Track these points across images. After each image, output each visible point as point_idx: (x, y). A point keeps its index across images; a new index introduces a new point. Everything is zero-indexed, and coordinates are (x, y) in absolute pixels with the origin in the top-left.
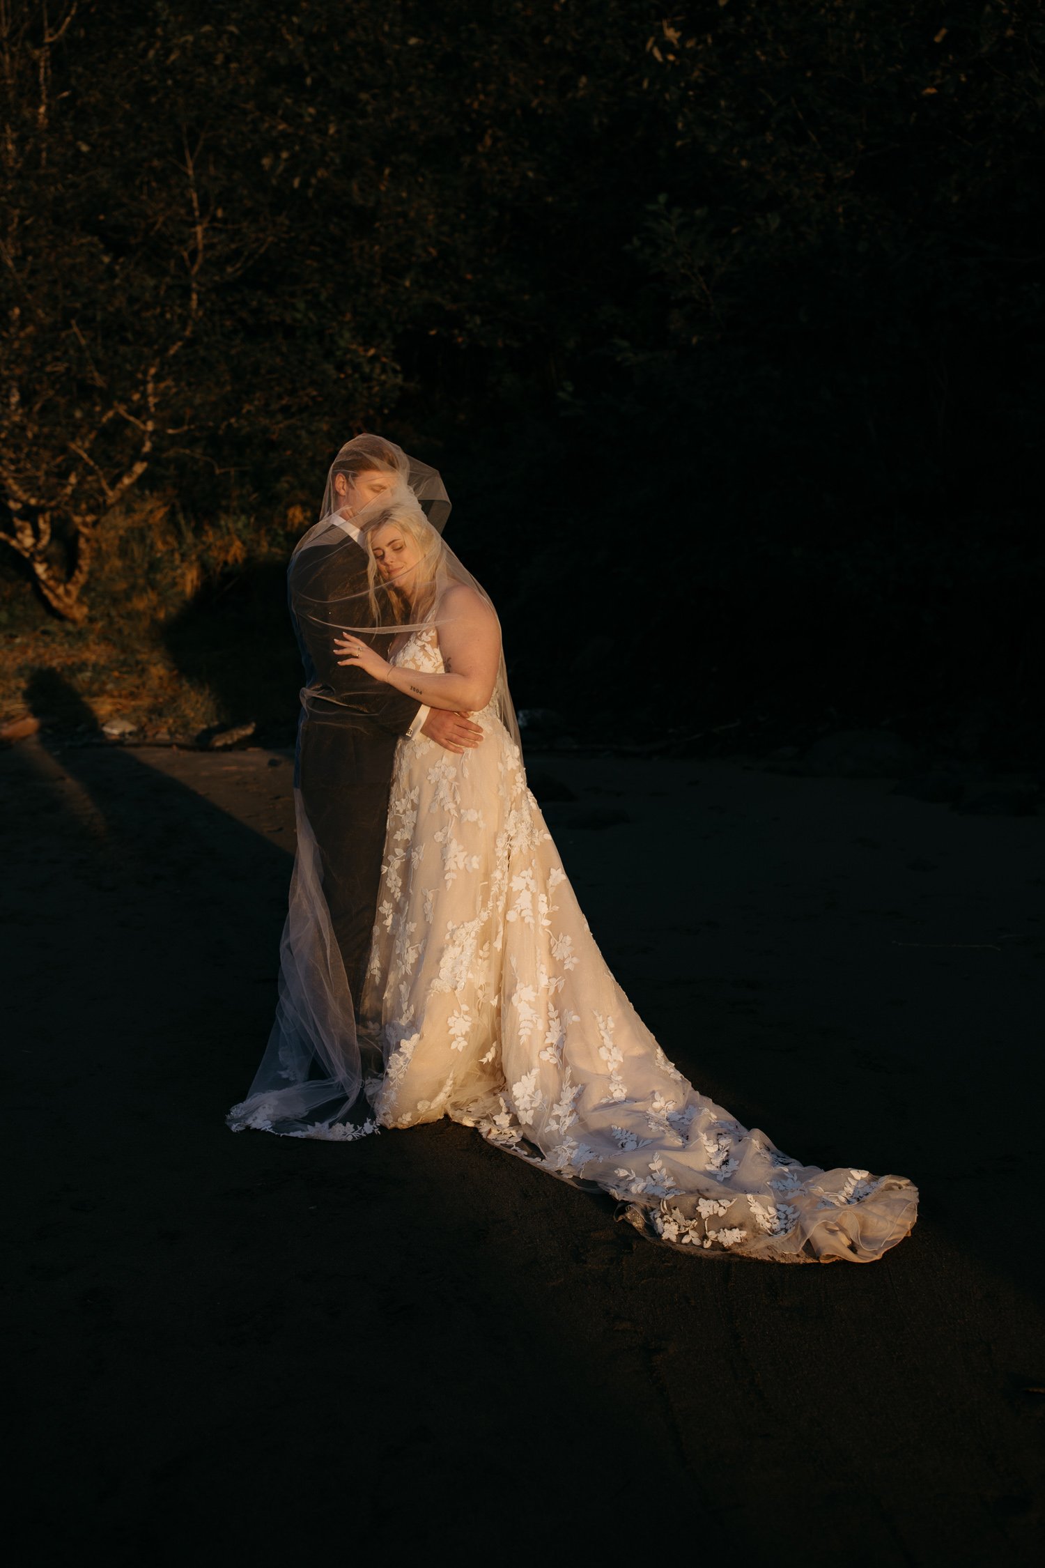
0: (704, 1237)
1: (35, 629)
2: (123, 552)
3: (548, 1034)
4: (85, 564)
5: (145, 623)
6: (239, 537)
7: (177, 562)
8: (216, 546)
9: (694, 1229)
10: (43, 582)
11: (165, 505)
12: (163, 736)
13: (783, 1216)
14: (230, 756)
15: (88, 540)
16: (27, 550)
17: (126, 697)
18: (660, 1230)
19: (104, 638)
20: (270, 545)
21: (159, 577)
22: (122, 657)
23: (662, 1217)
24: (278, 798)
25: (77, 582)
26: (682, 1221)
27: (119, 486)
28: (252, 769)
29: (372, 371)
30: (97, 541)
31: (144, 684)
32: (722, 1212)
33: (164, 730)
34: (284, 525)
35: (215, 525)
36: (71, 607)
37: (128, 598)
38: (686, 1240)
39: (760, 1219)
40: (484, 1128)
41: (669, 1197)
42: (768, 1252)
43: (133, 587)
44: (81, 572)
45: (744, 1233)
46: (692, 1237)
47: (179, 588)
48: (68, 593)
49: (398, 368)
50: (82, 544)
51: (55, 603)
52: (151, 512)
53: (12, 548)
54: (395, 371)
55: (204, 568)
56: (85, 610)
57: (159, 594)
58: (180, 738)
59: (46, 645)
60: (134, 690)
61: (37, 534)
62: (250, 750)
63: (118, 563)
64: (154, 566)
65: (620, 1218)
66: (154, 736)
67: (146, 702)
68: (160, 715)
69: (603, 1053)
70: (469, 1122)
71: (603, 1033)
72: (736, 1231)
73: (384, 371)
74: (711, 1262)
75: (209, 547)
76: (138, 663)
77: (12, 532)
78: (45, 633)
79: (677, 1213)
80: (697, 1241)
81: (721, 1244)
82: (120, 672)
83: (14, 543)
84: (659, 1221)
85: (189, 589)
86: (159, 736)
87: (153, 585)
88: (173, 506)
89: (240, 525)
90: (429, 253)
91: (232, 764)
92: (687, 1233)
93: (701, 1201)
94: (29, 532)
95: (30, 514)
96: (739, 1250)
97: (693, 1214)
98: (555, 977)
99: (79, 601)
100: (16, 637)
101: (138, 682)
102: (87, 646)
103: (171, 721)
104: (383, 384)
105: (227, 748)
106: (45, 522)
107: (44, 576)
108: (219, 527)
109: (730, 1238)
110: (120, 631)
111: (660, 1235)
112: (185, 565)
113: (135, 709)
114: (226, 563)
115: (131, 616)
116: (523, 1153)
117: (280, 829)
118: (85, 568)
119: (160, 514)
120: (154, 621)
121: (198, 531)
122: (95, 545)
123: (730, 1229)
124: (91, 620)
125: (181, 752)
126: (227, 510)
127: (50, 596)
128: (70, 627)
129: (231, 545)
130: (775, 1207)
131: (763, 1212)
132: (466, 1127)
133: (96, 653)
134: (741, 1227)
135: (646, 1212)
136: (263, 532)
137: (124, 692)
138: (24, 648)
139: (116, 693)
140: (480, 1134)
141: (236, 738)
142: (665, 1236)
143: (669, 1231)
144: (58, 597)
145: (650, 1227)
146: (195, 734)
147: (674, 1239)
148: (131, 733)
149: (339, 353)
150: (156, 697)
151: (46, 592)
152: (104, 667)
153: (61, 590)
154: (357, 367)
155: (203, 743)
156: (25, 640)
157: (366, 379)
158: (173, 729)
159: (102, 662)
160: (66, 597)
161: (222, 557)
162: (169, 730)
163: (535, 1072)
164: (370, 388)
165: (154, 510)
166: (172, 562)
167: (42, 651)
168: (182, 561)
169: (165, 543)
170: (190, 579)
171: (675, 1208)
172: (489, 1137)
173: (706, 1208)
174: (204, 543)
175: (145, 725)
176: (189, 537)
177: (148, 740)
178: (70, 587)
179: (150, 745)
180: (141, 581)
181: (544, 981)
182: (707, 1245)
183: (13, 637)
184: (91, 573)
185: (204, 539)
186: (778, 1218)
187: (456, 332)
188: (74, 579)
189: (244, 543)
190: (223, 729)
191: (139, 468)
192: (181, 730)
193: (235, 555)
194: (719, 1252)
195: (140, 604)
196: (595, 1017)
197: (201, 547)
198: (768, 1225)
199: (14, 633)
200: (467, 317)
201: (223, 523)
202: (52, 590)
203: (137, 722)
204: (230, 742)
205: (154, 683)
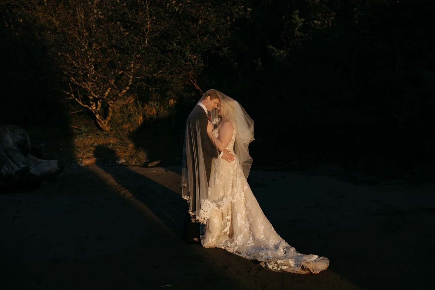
0: (278, 268)
1: (94, 133)
2: (121, 111)
3: (246, 225)
4: (110, 114)
5: (127, 132)
6: (155, 108)
7: (137, 115)
8: (148, 110)
9: (276, 266)
10: (98, 120)
11: (134, 98)
12: (133, 163)
13: (297, 264)
14: (154, 169)
15: (111, 108)
16: (94, 110)
17: (122, 153)
18: (268, 267)
19: (115, 136)
20: (164, 110)
21: (131, 118)
22: (120, 142)
23: (269, 264)
24: (169, 179)
25: (108, 120)
26: (274, 265)
27: (122, 93)
28: (160, 172)
29: (195, 62)
30: (114, 108)
31: (127, 149)
32: (283, 262)
33: (134, 162)
34: (168, 105)
35: (148, 104)
36: (105, 127)
37: (122, 125)
38: (274, 269)
39: (291, 264)
40: (227, 249)
41: (271, 259)
42: (292, 271)
43: (124, 122)
44: (109, 117)
45: (287, 267)
46: (276, 268)
47: (137, 122)
48: (105, 123)
49: (202, 62)
50: (110, 109)
51: (101, 126)
52: (130, 100)
53: (90, 110)
54: (201, 63)
55: (144, 116)
56: (109, 128)
57: (131, 124)
58: (138, 164)
59: (97, 138)
60: (125, 151)
61: (97, 106)
62: (159, 167)
63: (119, 115)
64: (130, 116)
65: (259, 265)
66: (131, 163)
67: (128, 154)
68: (133, 158)
69: (259, 227)
70: (223, 248)
71: (259, 222)
72: (286, 267)
73: (198, 63)
74: (279, 273)
75: (146, 111)
76: (125, 143)
77: (90, 105)
78: (97, 134)
79: (272, 262)
80: (277, 269)
81: (282, 269)
82: (120, 146)
83: (90, 108)
84: (268, 265)
85: (140, 122)
86: (132, 164)
87: (129, 121)
88: (136, 98)
89: (155, 104)
90: (213, 30)
91: (155, 171)
92: (275, 267)
93: (278, 260)
94: (94, 105)
95: (95, 100)
96: (285, 270)
97: (276, 263)
98: (247, 211)
99: (108, 125)
100: (89, 135)
101: (125, 148)
102: (110, 139)
103: (135, 159)
104: (198, 66)
105: (152, 167)
106: (99, 102)
107: (98, 118)
108: (149, 105)
109: (284, 268)
110: (119, 134)
111: (268, 268)
112: (139, 115)
113: (125, 156)
114: (151, 115)
115: (123, 130)
116: (237, 254)
117: (170, 186)
118: (110, 116)
119: (132, 101)
120: (129, 131)
121: (143, 106)
122: (113, 109)
123: (284, 266)
124: (111, 131)
125: (140, 168)
126: (152, 100)
127: (100, 124)
128: (104, 132)
129: (153, 110)
130: (295, 262)
131: (292, 263)
132: (223, 249)
133: (112, 140)
134: (287, 266)
135: (265, 263)
136: (162, 106)
137: (121, 151)
138: (91, 139)
139: (119, 152)
140: (226, 250)
141: (155, 164)
142: (269, 268)
143: (270, 267)
144: (102, 124)
145: (266, 266)
146: (143, 163)
147: (271, 268)
148: (124, 163)
149: (185, 57)
150: (131, 153)
151: (98, 122)
152: (115, 144)
153: (103, 122)
154: (191, 61)
155: (145, 165)
156: (91, 136)
157: (193, 64)
158: (136, 162)
159: (115, 142)
160: (104, 124)
161: (150, 113)
162: (135, 162)
163: (242, 234)
164: (195, 67)
165: (131, 100)
166: (135, 114)
167: (96, 139)
168: (138, 114)
169: (133, 109)
170: (140, 119)
171: (272, 261)
172: (228, 250)
173: (279, 262)
174: (145, 109)
175: (128, 160)
176: (140, 107)
177: (129, 165)
178: (105, 121)
179: (130, 166)
180: (126, 120)
181: (244, 212)
182: (279, 269)
183: (88, 135)
184: (112, 117)
185: (145, 108)
186: (296, 264)
187: (220, 52)
188: (107, 119)
189: (156, 109)
190: (151, 161)
191: (128, 88)
192: (139, 162)
193: (153, 113)
194: (281, 271)
195: (126, 126)
196: (257, 218)
197: (144, 110)
198: (293, 266)
199: (89, 134)
200: (223, 48)
201: (150, 103)
202: (100, 122)
203: (126, 160)
204: (153, 165)
205: (130, 149)
